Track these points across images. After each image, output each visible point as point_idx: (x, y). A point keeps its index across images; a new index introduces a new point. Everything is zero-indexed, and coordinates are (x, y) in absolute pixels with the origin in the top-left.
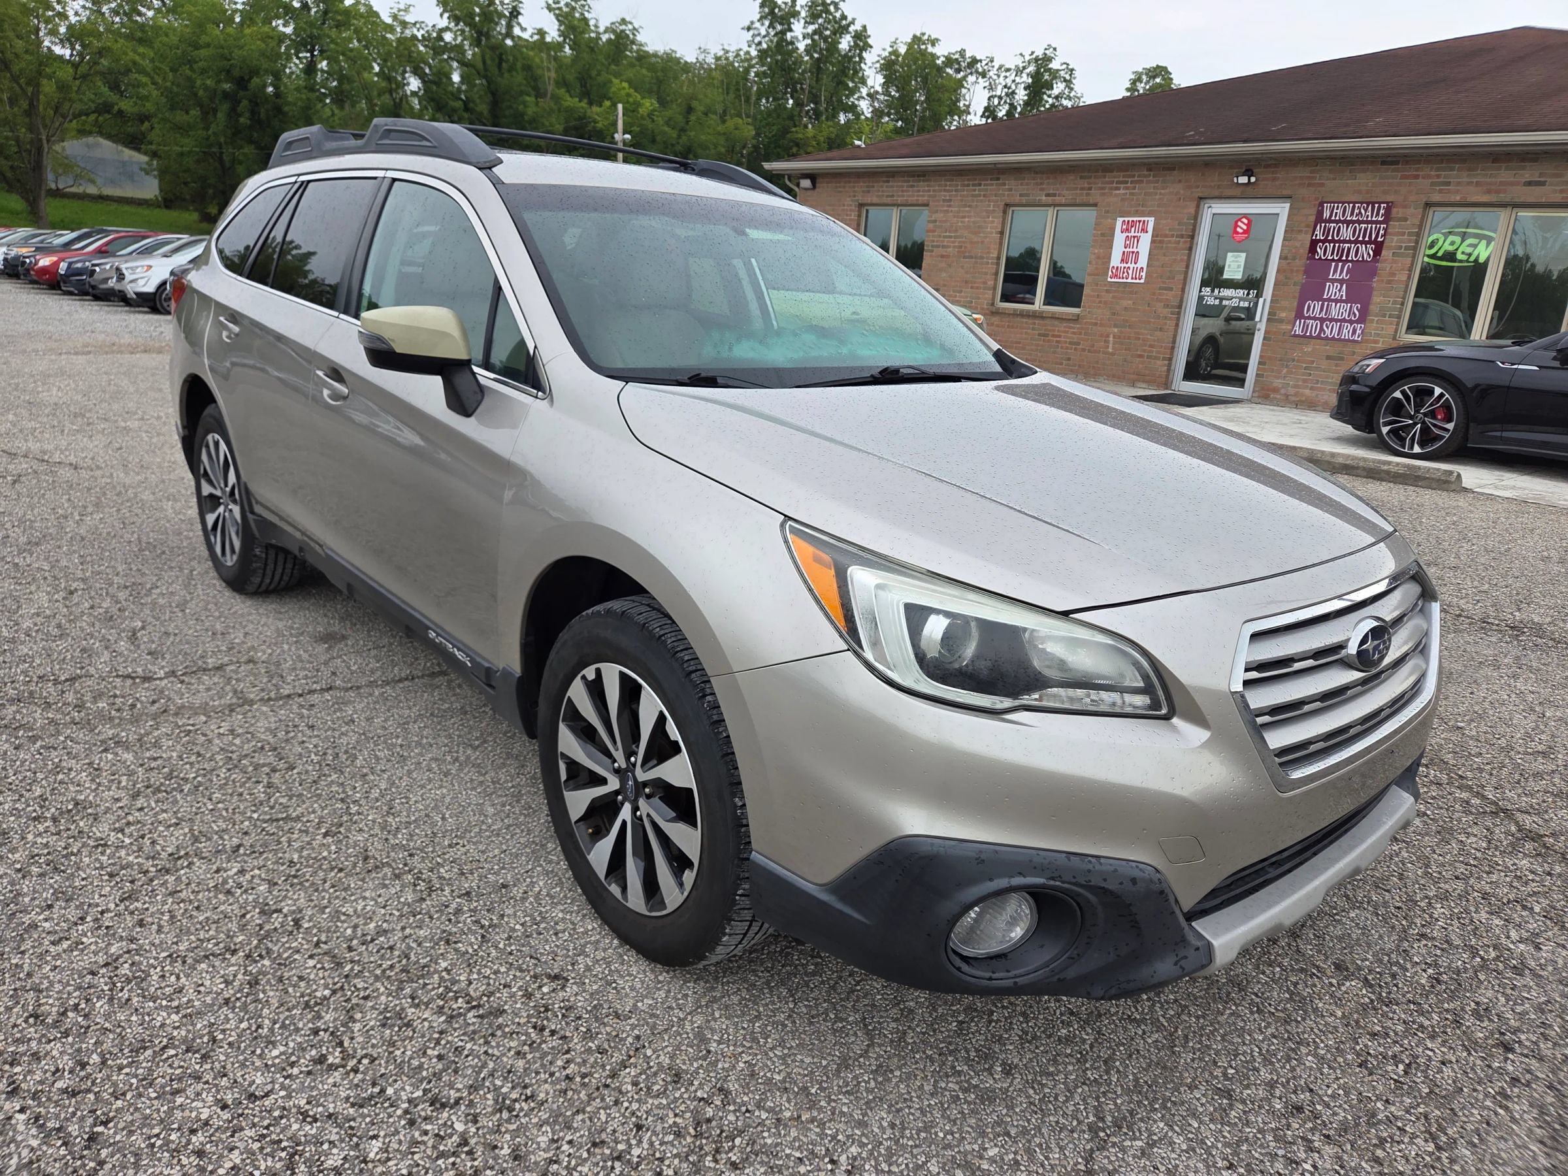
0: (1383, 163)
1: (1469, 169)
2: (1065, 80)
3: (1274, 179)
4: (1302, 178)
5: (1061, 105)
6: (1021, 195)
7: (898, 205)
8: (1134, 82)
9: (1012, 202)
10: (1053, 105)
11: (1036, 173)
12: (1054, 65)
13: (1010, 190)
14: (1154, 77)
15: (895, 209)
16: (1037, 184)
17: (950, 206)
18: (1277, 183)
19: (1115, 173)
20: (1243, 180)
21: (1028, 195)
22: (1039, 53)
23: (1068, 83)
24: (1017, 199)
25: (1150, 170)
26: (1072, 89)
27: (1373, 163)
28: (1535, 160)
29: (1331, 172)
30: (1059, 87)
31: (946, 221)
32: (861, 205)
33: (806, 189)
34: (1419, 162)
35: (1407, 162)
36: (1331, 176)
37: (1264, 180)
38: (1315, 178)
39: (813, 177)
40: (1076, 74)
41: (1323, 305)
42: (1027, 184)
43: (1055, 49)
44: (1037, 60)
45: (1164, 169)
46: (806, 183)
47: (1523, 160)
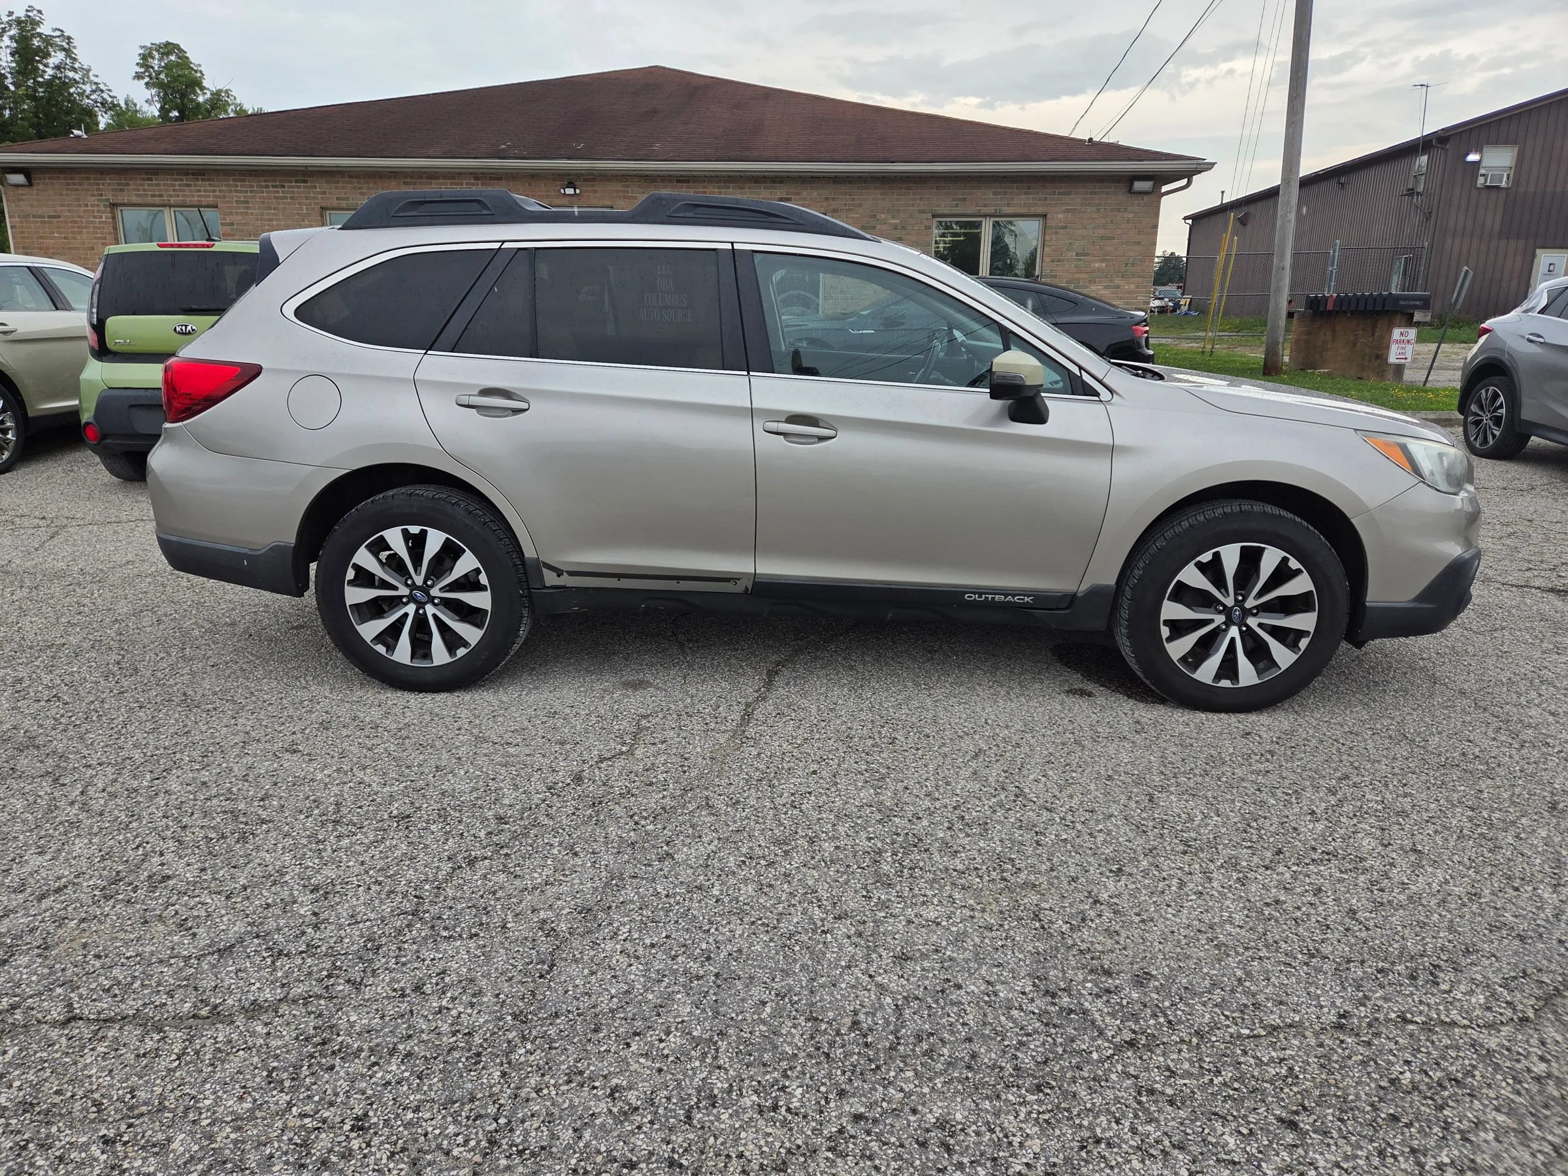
0: (678, 181)
1: (740, 188)
2: (64, 49)
3: (595, 191)
4: (617, 191)
5: (66, 77)
6: (337, 199)
7: (170, 206)
8: (144, 57)
9: (329, 205)
10: (54, 77)
11: (352, 177)
12: (44, 29)
13: (324, 193)
14: (168, 54)
15: (166, 211)
16: (355, 188)
17: (247, 208)
18: (597, 195)
19: (441, 181)
20: (570, 191)
21: (348, 199)
22: (20, 13)
23: (68, 52)
24: (335, 203)
25: (477, 179)
26: (75, 59)
27: (670, 181)
28: (781, 182)
29: (639, 187)
30: (57, 58)
31: (246, 224)
32: (114, 206)
33: (17, 186)
34: (704, 181)
35: (696, 181)
36: (641, 190)
37: (585, 192)
38: (628, 192)
39: (27, 171)
40: (75, 42)
41: (658, 296)
42: (343, 188)
43: (40, 12)
44: (19, 22)
45: (491, 179)
46: (19, 179)
47: (774, 182)
